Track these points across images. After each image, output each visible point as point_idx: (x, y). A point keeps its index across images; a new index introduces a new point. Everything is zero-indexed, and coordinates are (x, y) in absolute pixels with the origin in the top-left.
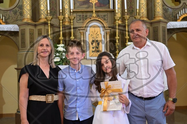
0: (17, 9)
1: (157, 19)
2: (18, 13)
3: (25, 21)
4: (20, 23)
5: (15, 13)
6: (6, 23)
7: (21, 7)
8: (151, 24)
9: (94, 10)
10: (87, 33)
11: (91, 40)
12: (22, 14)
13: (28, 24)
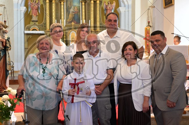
0: (43, 25)
1: (97, 30)
2: (44, 26)
3: (47, 30)
4: (45, 31)
5: (43, 26)
6: (39, 30)
7: (45, 24)
8: (95, 32)
9: (73, 27)
10: (70, 35)
11: (72, 38)
12: (45, 27)
13: (48, 31)
